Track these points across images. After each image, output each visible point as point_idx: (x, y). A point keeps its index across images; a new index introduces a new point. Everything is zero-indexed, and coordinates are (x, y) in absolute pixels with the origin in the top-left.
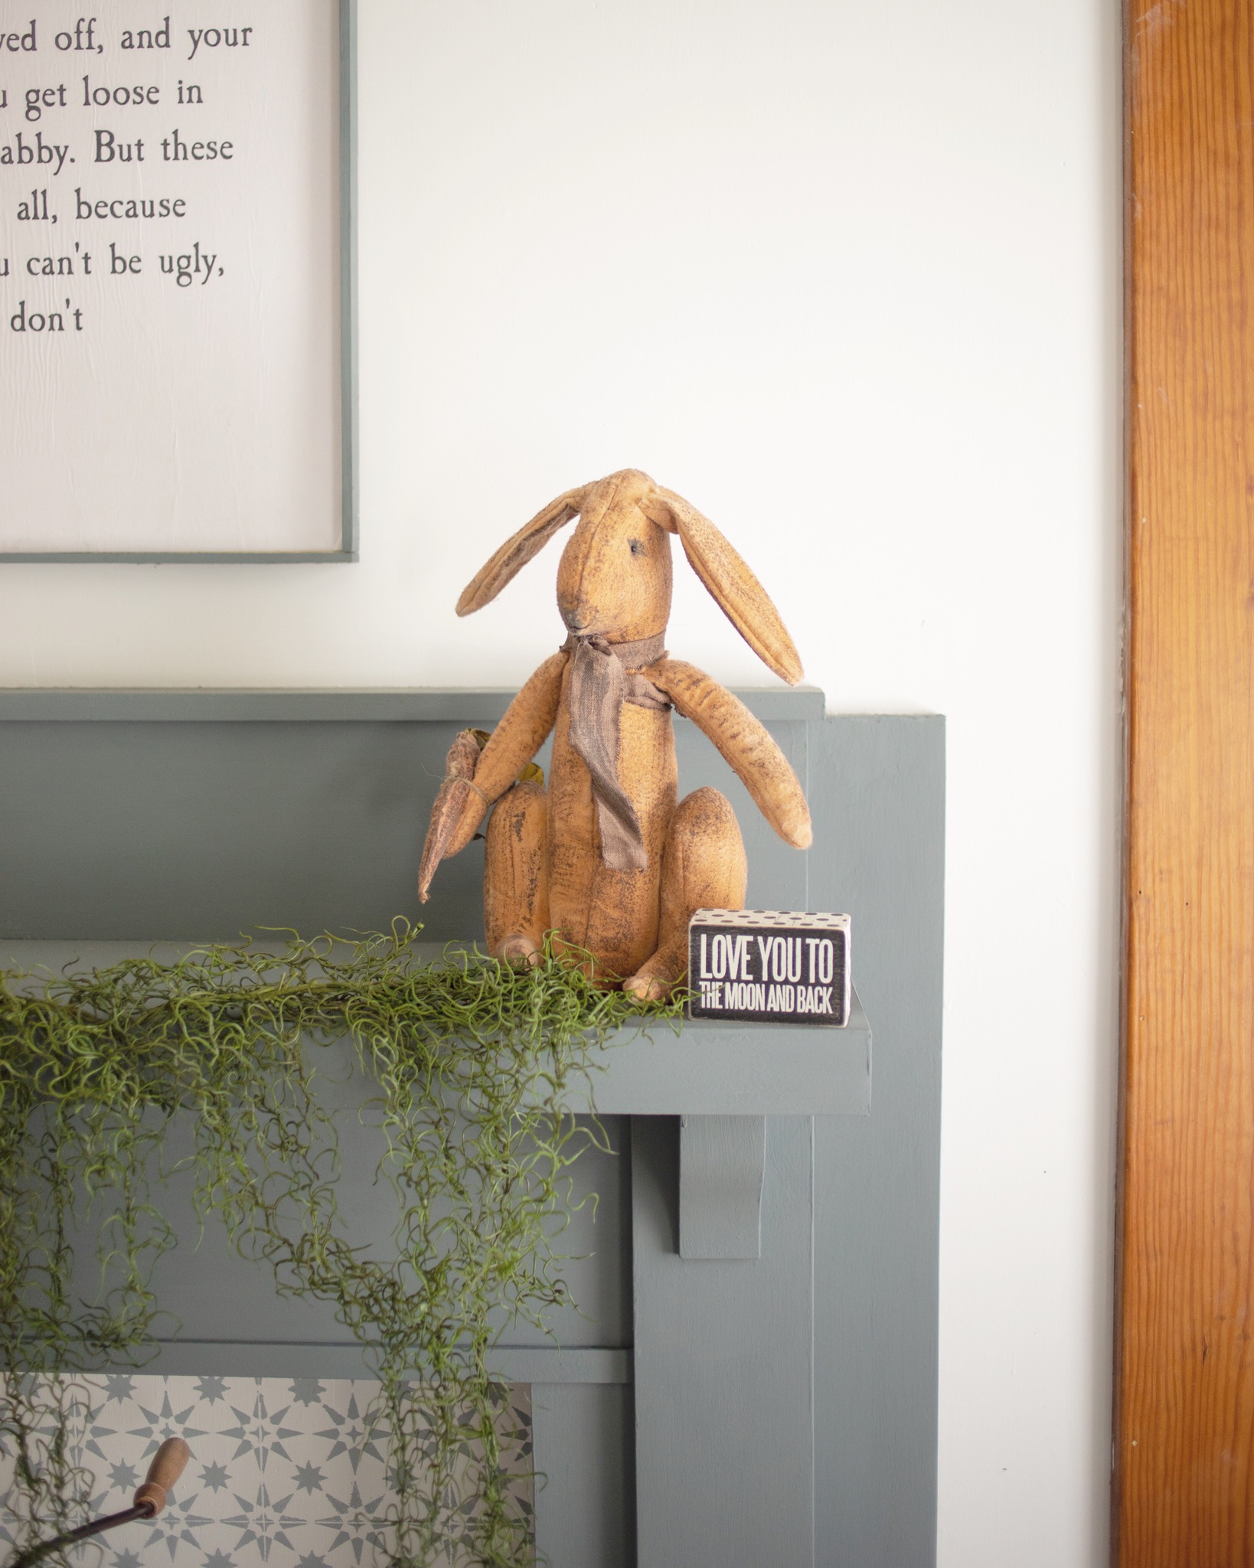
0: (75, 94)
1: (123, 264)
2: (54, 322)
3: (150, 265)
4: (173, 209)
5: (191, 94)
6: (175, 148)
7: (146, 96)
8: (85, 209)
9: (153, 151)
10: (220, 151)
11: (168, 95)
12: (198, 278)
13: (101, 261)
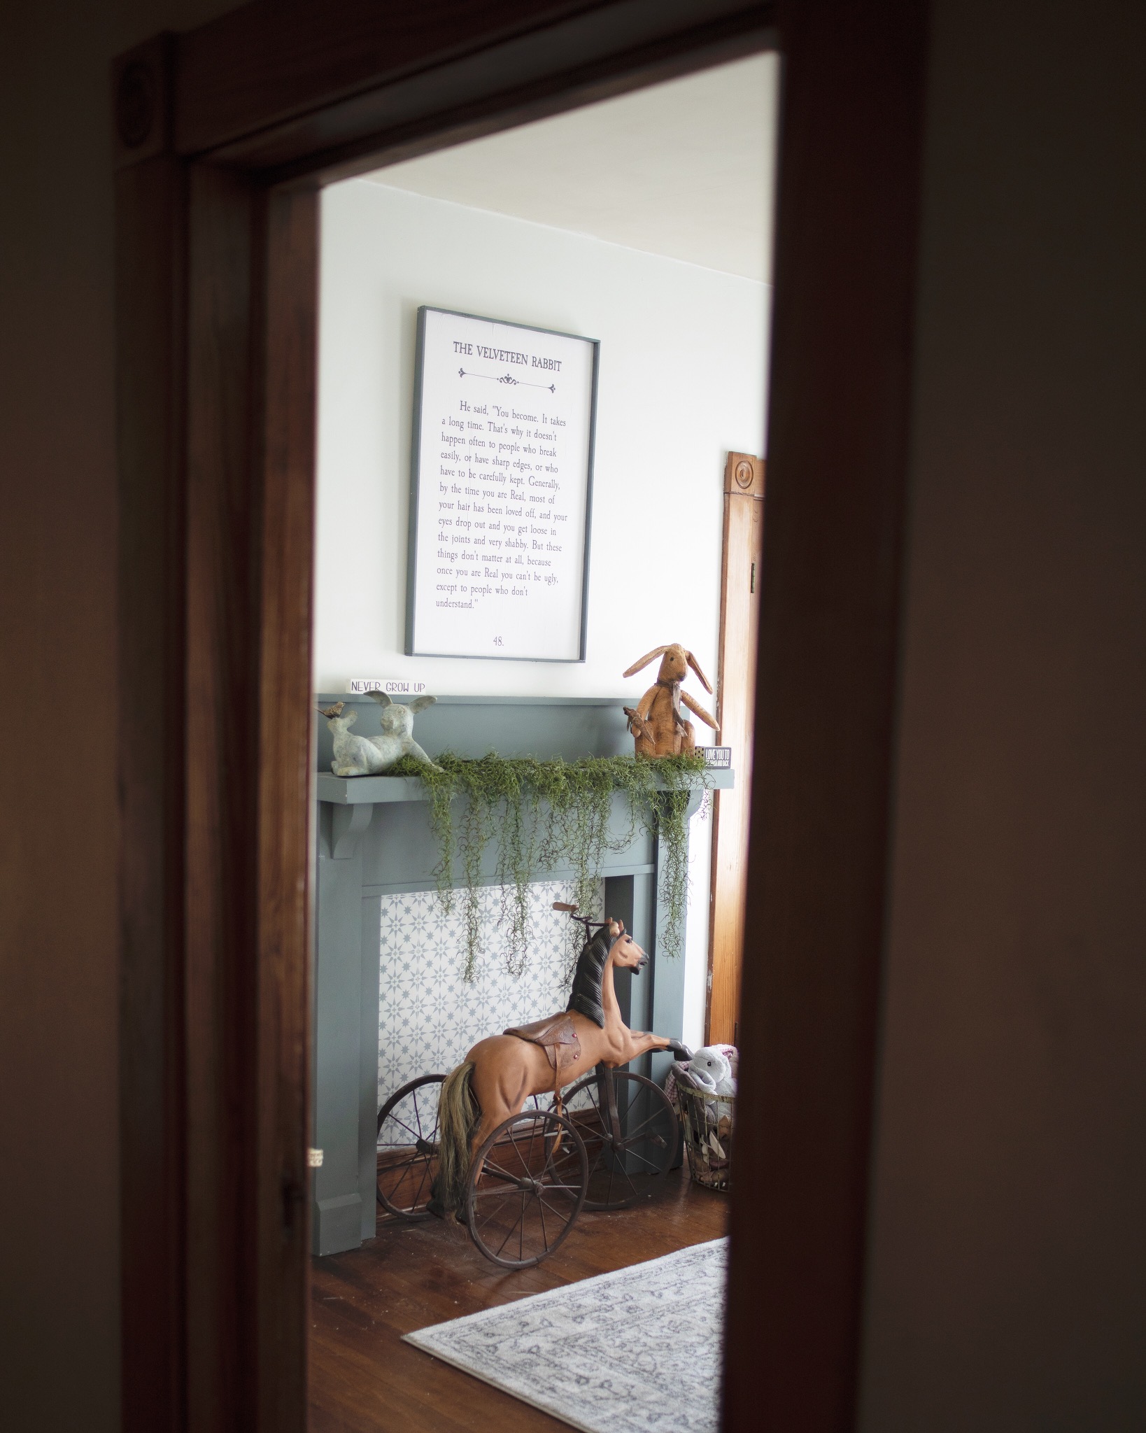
0: (529, 530)
1: (537, 578)
2: (521, 592)
3: (542, 579)
4: (548, 563)
5: (553, 533)
6: (550, 547)
7: (543, 531)
8: (530, 562)
9: (545, 547)
10: (559, 549)
11: (549, 532)
12: (552, 583)
13: (532, 577)
